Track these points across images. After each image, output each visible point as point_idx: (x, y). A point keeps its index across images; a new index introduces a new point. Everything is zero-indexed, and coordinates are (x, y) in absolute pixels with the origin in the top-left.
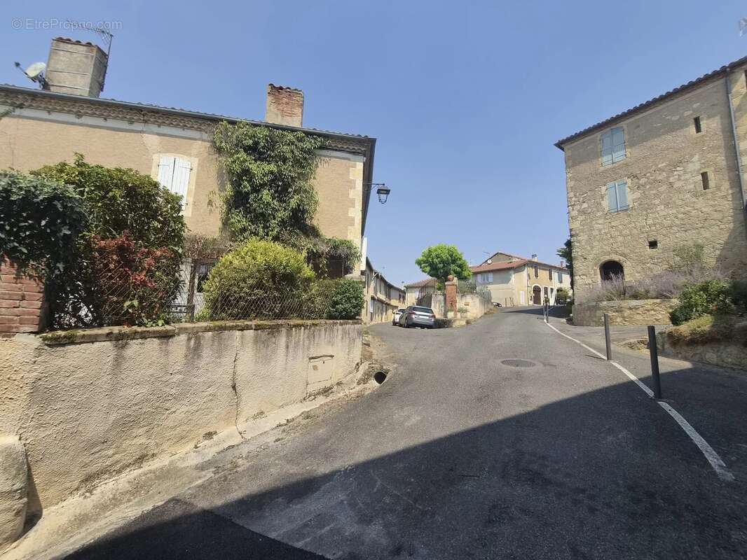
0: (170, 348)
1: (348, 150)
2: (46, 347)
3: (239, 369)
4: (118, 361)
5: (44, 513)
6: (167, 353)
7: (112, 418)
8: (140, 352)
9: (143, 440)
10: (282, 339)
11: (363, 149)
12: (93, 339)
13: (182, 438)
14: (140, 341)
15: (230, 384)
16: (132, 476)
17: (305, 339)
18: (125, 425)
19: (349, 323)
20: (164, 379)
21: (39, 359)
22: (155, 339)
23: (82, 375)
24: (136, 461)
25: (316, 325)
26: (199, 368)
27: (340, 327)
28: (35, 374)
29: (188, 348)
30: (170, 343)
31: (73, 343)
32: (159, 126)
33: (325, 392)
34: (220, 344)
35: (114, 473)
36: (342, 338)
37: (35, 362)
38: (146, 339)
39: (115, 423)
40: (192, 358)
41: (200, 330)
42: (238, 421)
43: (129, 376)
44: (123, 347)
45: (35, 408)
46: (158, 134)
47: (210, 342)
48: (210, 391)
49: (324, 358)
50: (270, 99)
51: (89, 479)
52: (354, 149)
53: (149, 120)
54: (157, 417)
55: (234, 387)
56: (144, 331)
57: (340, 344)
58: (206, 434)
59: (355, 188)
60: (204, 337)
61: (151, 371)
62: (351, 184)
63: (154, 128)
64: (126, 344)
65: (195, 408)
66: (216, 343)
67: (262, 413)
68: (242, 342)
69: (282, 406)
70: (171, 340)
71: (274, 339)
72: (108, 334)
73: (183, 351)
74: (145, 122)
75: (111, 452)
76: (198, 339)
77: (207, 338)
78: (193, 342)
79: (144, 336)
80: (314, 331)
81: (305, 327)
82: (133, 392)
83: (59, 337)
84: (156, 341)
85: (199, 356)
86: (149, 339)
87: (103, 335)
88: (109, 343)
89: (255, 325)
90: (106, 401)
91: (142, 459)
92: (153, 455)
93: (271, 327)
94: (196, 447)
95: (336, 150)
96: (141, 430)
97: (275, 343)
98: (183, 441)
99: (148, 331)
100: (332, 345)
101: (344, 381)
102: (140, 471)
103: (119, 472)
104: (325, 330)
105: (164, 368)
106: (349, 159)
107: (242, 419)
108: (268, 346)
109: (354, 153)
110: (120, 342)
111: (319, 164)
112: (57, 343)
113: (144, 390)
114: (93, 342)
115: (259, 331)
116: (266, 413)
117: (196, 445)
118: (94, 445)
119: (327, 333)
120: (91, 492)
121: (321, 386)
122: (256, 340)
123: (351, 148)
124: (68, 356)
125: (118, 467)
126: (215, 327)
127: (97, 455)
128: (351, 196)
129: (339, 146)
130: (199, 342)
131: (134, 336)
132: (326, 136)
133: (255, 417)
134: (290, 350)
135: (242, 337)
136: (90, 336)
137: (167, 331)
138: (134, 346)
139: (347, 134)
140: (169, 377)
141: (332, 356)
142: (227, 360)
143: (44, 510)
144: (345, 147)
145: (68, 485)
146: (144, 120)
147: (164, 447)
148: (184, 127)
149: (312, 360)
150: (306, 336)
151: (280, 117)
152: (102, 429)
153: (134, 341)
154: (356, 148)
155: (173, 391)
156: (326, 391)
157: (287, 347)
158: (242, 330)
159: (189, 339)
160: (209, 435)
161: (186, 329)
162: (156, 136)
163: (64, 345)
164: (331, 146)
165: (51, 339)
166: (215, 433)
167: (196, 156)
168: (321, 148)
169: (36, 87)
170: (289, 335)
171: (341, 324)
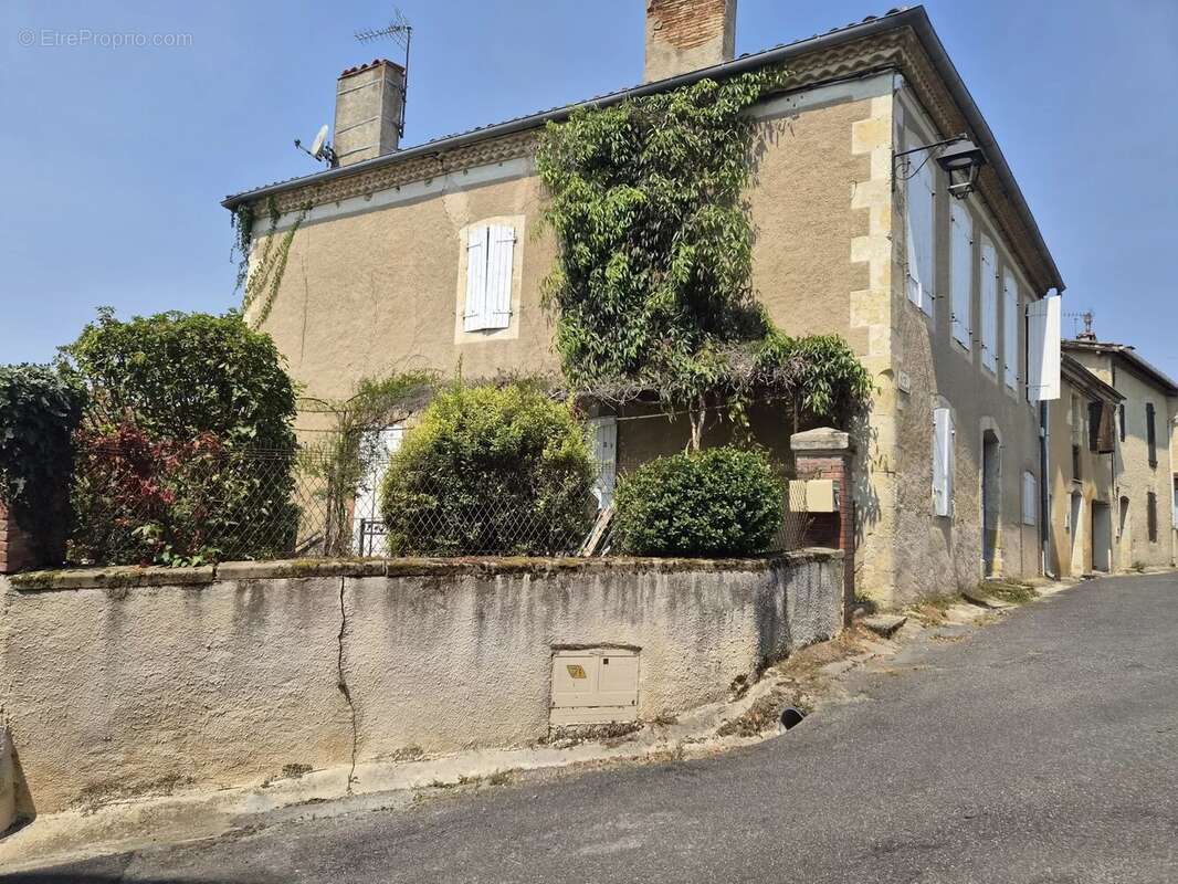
0: (204, 605)
1: (845, 73)
2: (18, 594)
3: (355, 652)
4: (115, 620)
5: (37, 820)
6: (199, 613)
7: (115, 705)
8: (151, 607)
9: (169, 751)
10: (465, 599)
11: (887, 53)
12: (76, 585)
13: (240, 764)
14: (149, 589)
15: (334, 679)
16: (151, 804)
17: (537, 602)
18: (138, 721)
19: (700, 567)
20: (195, 655)
21: (12, 608)
22: (175, 589)
23: (64, 636)
24: (161, 782)
25: (574, 569)
26: (262, 644)
27: (663, 580)
28: (7, 628)
29: (239, 606)
30: (204, 597)
31: (48, 589)
32: (466, 172)
33: (613, 735)
34: (304, 603)
35: (130, 792)
36: (672, 605)
37: (7, 612)
38: (160, 586)
39: (119, 713)
40: (248, 624)
41: (262, 574)
42: (361, 757)
43: (133, 644)
44: (121, 598)
45: (13, 675)
46: (466, 188)
47: (284, 598)
48: (290, 687)
49: (608, 652)
50: (651, 23)
51: (92, 789)
52: (860, 64)
53: (451, 167)
54: (192, 717)
55: (343, 687)
56: (156, 575)
57: (663, 622)
58: (289, 766)
59: (867, 177)
60: (270, 588)
61: (171, 640)
62: (857, 170)
63: (459, 178)
64: (127, 593)
65: (260, 714)
66: (296, 600)
67: (417, 751)
68: (358, 600)
69: (474, 746)
70: (204, 591)
71: (440, 599)
72: (97, 579)
73: (229, 611)
74: (446, 171)
75: (120, 758)
76: (258, 591)
77: (277, 590)
78: (247, 595)
79: (155, 582)
80: (564, 585)
81: (537, 574)
82: (144, 671)
83: (31, 580)
84: (179, 592)
85: (262, 622)
86: (165, 588)
87: (90, 578)
88: (99, 591)
89: (390, 567)
90: (102, 679)
91: (170, 782)
92: (190, 780)
93: (431, 571)
94: (266, 785)
95: (810, 88)
96: (163, 734)
97: (443, 607)
98: (243, 769)
99: (162, 575)
100: (633, 622)
101: (683, 718)
102: (166, 800)
103: (137, 791)
104: (606, 583)
105: (196, 637)
106: (848, 100)
107: (366, 754)
108: (425, 610)
109: (860, 76)
110: (117, 590)
111: (767, 142)
112: (28, 588)
113: (164, 669)
114: (76, 589)
115: (401, 580)
116: (426, 751)
117: (267, 783)
118: (92, 741)
119: (613, 590)
120: (95, 809)
121: (601, 718)
122: (393, 599)
123: (850, 64)
124: (45, 606)
125: (133, 784)
126: (294, 570)
127: (100, 757)
128: (856, 205)
129: (816, 73)
130: (262, 596)
131: (138, 581)
132: (774, 63)
133: (398, 756)
134: (491, 624)
135: (358, 590)
136: (71, 580)
137: (197, 576)
138: (140, 598)
139: (835, 30)
140: (204, 653)
141: (637, 650)
142: (324, 632)
143: (38, 816)
144: (833, 69)
145: (67, 790)
146: (443, 170)
147: (209, 770)
148: (500, 159)
149: (562, 653)
150: (537, 594)
151: (674, 59)
152: (101, 719)
153: (140, 589)
154: (866, 59)
155: (216, 678)
156: (615, 733)
157: (481, 616)
158: (358, 576)
159: (241, 590)
160: (295, 770)
161: (235, 572)
162: (462, 193)
163: (38, 591)
164: (793, 82)
165: (20, 582)
166: (309, 769)
167: (523, 210)
168: (766, 97)
169: (323, 167)
170: (483, 590)
171: (665, 569)
